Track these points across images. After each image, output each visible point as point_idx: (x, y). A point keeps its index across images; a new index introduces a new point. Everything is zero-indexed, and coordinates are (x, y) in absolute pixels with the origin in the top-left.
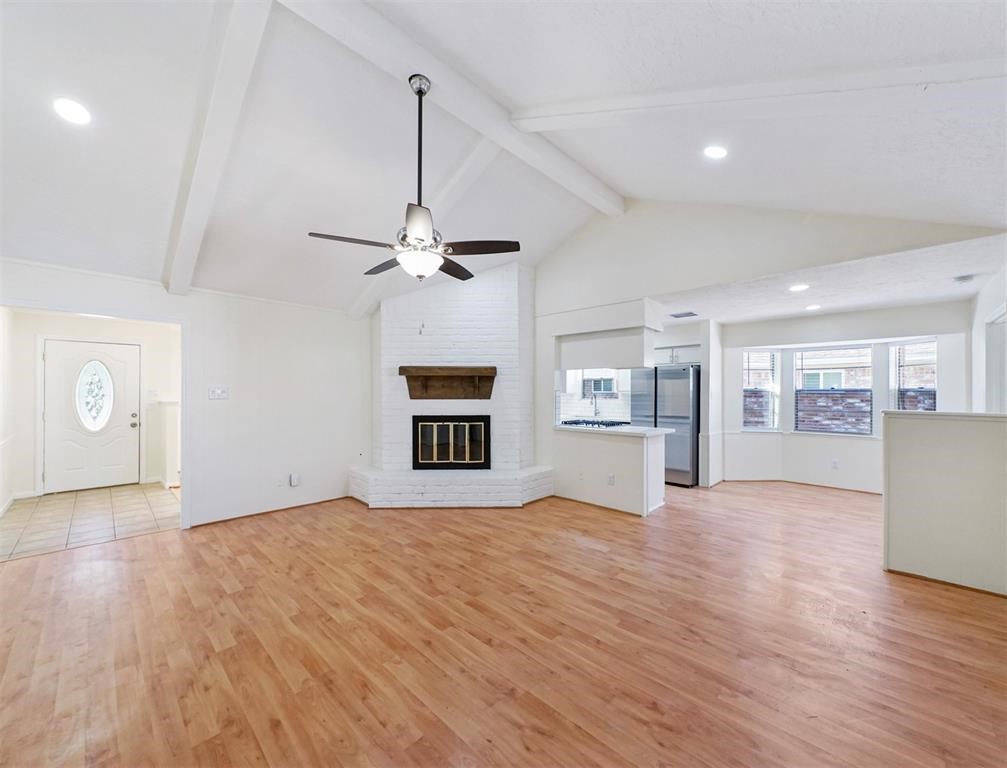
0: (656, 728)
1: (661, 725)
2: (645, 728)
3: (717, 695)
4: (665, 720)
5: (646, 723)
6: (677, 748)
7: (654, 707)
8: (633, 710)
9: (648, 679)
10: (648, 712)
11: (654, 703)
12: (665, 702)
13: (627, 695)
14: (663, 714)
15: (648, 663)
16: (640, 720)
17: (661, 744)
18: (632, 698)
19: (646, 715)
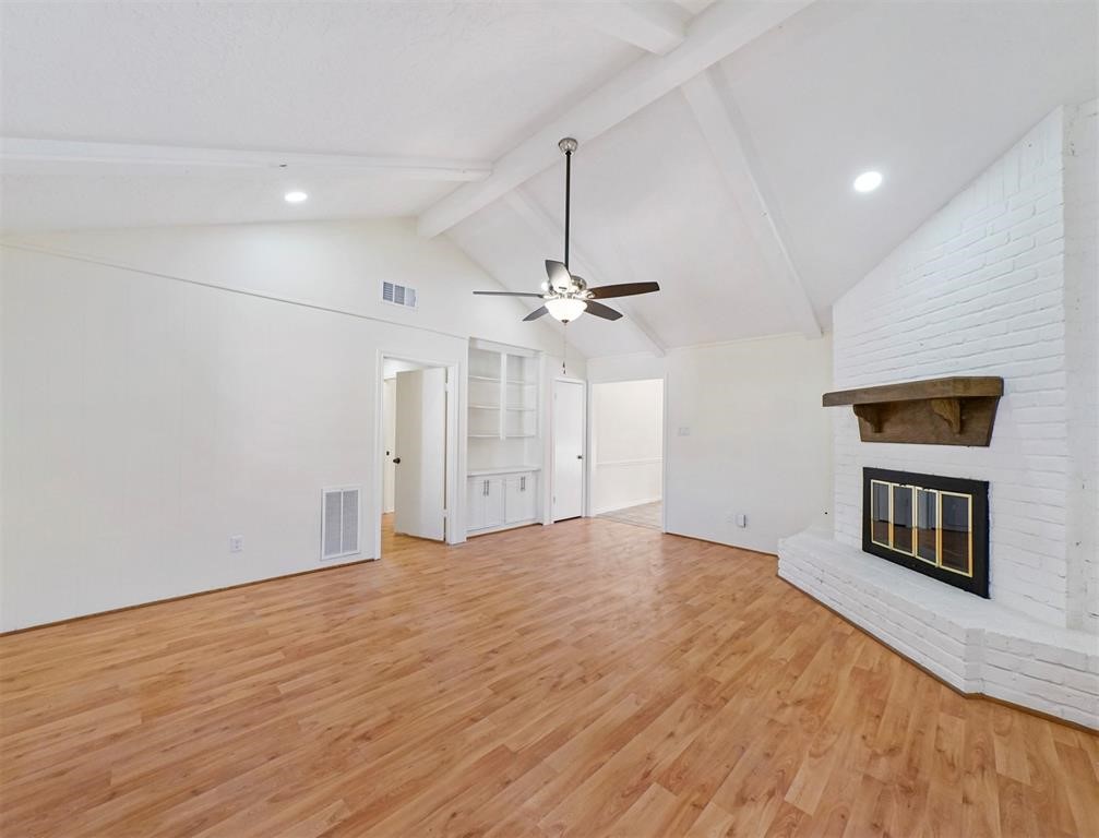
0: (346, 730)
1: (345, 735)
2: (350, 724)
3: (345, 800)
4: (348, 739)
5: (353, 726)
6: (321, 736)
7: (366, 737)
8: (370, 722)
9: (401, 745)
10: (362, 732)
11: (369, 739)
12: (364, 746)
13: (389, 722)
14: (355, 740)
15: (424, 754)
16: (360, 722)
17: (329, 729)
18: (384, 725)
19: (361, 729)
